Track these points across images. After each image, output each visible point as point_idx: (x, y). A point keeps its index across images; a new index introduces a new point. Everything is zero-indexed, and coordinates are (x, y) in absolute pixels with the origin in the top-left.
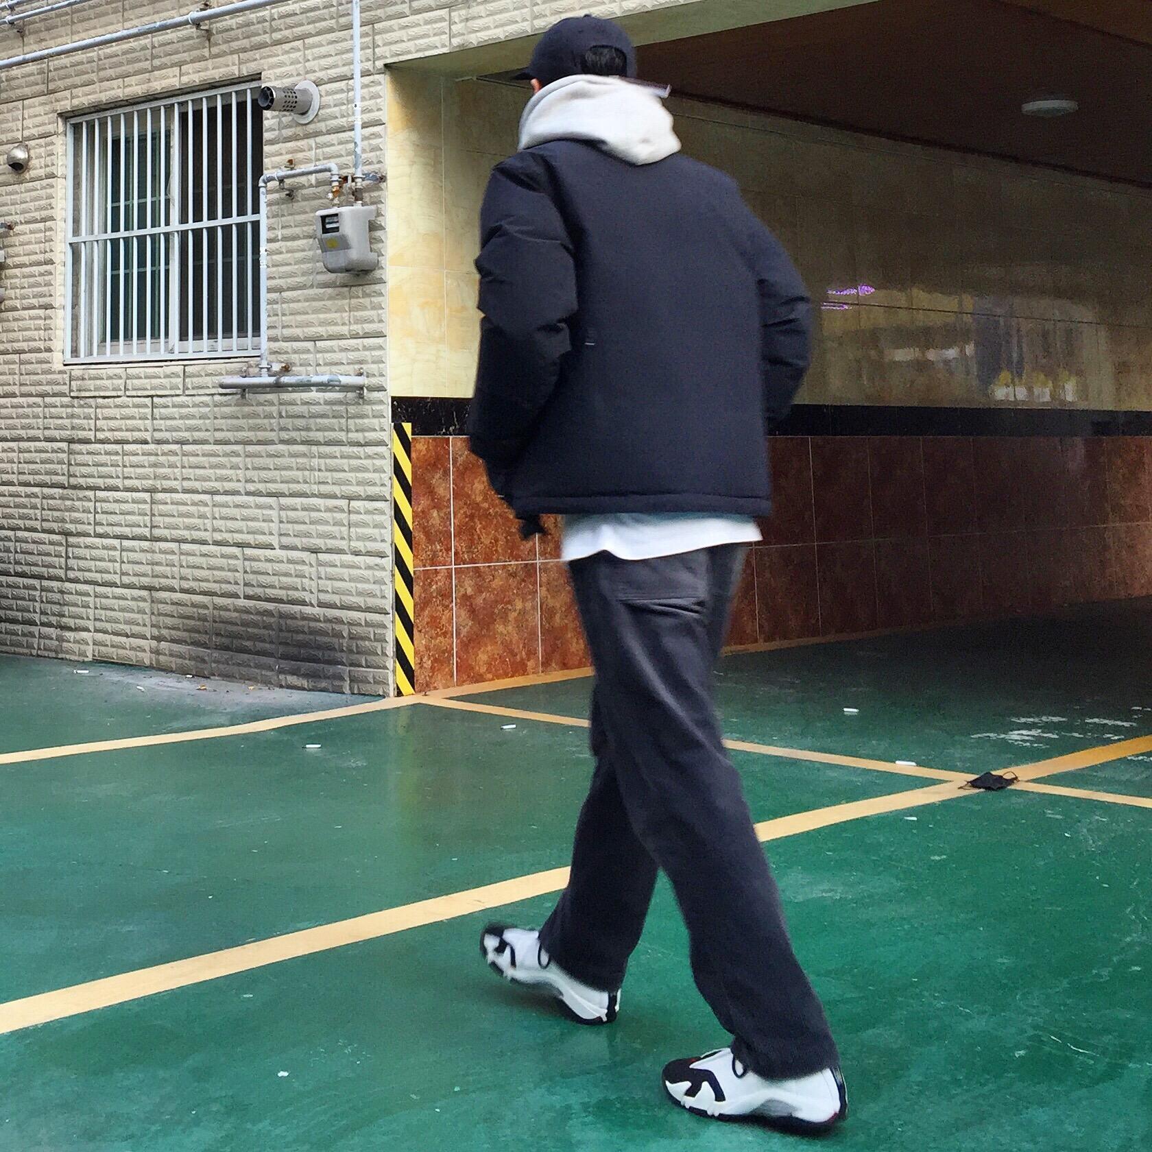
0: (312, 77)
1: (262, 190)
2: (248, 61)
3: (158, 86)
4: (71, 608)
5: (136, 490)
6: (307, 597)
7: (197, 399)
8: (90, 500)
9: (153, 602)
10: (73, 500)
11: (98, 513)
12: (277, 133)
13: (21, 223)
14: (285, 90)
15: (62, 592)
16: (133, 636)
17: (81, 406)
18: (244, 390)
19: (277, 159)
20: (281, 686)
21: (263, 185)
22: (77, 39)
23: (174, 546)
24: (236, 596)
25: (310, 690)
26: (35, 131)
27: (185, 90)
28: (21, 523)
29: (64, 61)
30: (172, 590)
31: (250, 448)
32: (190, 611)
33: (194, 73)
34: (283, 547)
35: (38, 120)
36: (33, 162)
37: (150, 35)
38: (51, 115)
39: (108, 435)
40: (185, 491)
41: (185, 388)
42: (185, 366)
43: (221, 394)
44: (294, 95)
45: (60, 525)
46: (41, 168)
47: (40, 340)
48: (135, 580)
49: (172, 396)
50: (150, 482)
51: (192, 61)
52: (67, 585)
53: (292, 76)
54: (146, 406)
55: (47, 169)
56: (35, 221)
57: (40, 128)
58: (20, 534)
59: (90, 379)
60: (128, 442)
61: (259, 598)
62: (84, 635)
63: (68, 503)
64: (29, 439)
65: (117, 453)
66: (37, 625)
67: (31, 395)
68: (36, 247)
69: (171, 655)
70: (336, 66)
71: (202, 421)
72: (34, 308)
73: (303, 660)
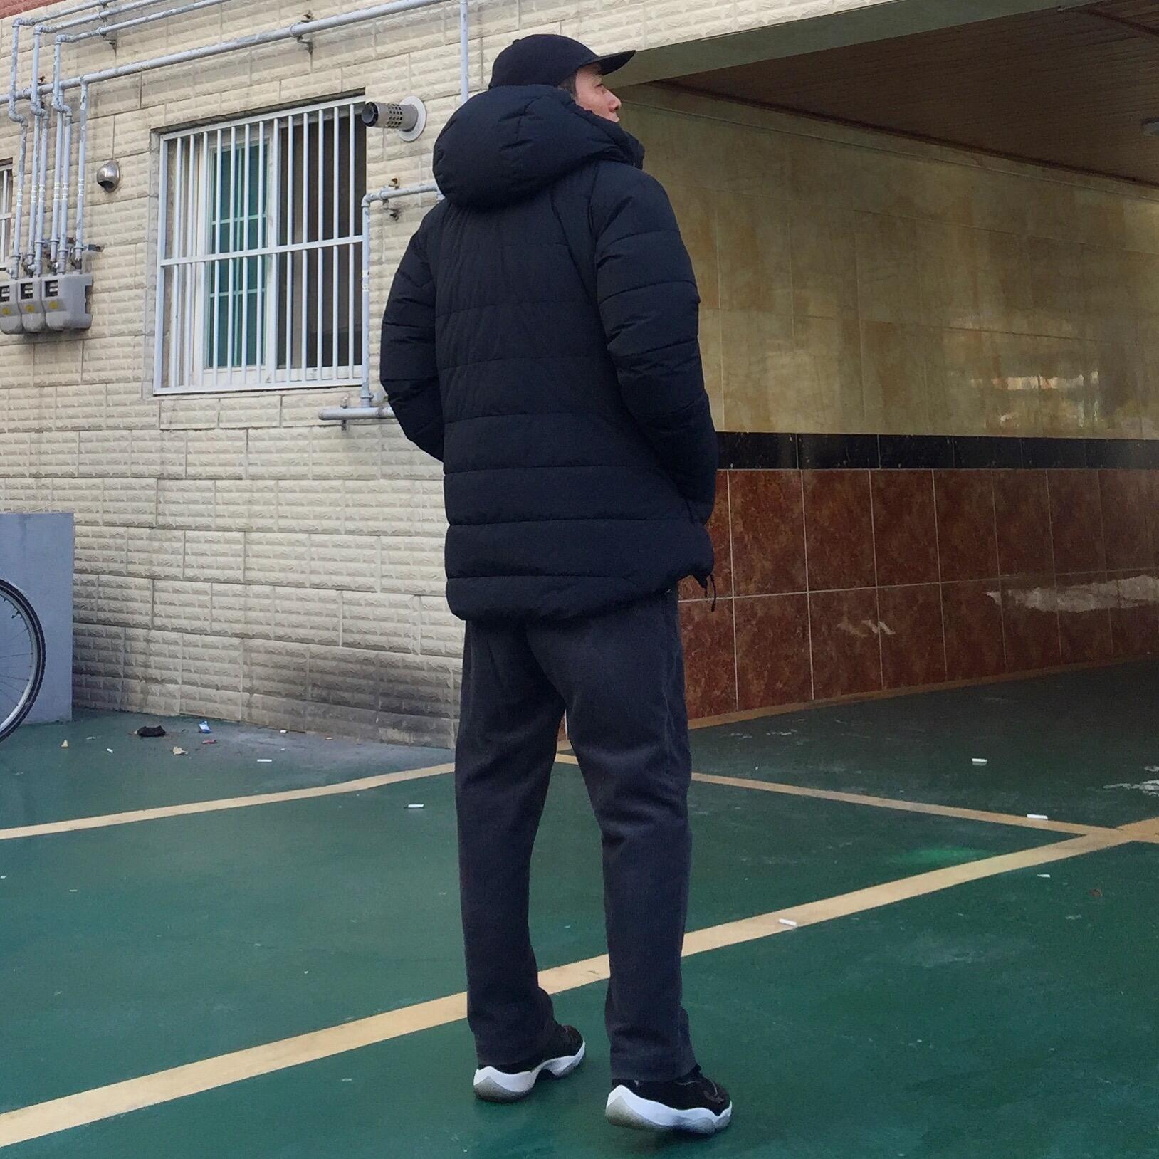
0: (419, 92)
1: (364, 210)
2: (351, 75)
3: (257, 101)
4: (156, 658)
5: (229, 530)
6: (410, 643)
7: (295, 431)
8: (179, 541)
9: (245, 650)
10: (161, 540)
11: (188, 554)
12: (381, 150)
13: (111, 245)
14: (388, 106)
15: (148, 641)
16: (225, 688)
17: (171, 440)
18: (344, 422)
19: (381, 178)
20: (382, 741)
21: (366, 204)
22: (173, 51)
23: (267, 589)
24: (335, 643)
25: (413, 745)
26: (128, 148)
27: (285, 106)
28: (103, 565)
29: (158, 73)
30: (267, 637)
31: (350, 483)
32: (285, 660)
33: (295, 87)
34: (384, 590)
35: (129, 136)
36: (125, 181)
37: (248, 48)
38: (143, 131)
39: (200, 470)
40: (281, 530)
41: (282, 419)
42: (282, 396)
43: (321, 426)
44: (399, 111)
45: (147, 567)
46: (133, 186)
47: (129, 368)
48: (225, 626)
49: (268, 428)
50: (244, 520)
51: (293, 75)
52: (154, 633)
53: (396, 91)
54: (239, 439)
55: (139, 188)
56: (126, 243)
57: (133, 145)
58: (103, 578)
59: (182, 410)
60: (220, 478)
61: (358, 645)
62: (171, 687)
63: (156, 544)
64: (116, 476)
65: (209, 490)
66: (120, 677)
67: (117, 428)
68: (126, 270)
69: (264, 708)
70: (443, 81)
71: (299, 455)
72: (122, 334)
73: (406, 712)
